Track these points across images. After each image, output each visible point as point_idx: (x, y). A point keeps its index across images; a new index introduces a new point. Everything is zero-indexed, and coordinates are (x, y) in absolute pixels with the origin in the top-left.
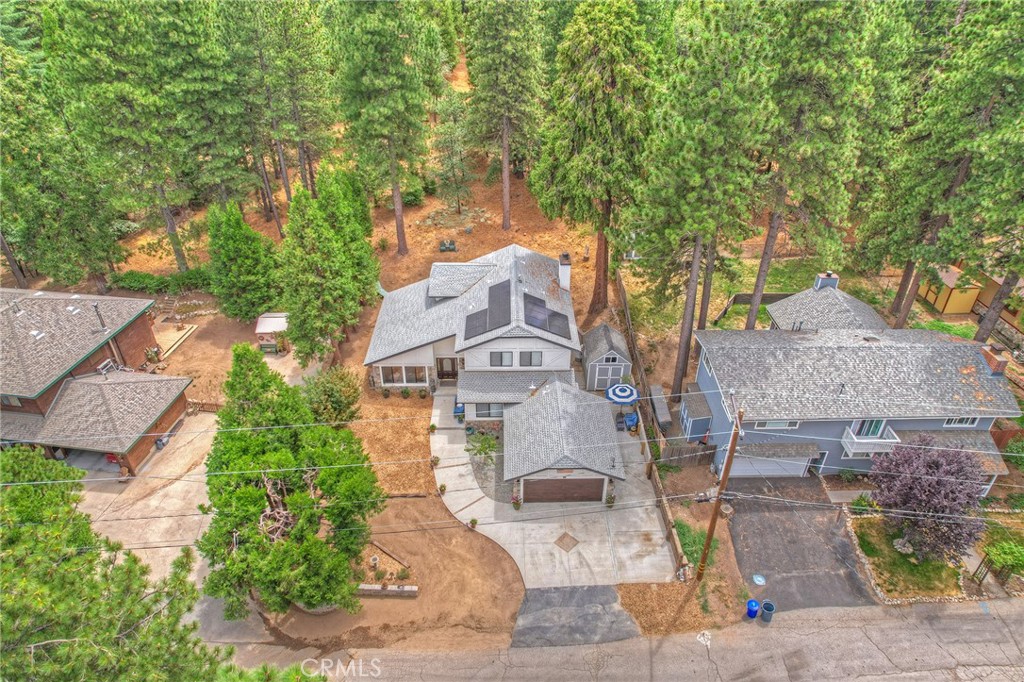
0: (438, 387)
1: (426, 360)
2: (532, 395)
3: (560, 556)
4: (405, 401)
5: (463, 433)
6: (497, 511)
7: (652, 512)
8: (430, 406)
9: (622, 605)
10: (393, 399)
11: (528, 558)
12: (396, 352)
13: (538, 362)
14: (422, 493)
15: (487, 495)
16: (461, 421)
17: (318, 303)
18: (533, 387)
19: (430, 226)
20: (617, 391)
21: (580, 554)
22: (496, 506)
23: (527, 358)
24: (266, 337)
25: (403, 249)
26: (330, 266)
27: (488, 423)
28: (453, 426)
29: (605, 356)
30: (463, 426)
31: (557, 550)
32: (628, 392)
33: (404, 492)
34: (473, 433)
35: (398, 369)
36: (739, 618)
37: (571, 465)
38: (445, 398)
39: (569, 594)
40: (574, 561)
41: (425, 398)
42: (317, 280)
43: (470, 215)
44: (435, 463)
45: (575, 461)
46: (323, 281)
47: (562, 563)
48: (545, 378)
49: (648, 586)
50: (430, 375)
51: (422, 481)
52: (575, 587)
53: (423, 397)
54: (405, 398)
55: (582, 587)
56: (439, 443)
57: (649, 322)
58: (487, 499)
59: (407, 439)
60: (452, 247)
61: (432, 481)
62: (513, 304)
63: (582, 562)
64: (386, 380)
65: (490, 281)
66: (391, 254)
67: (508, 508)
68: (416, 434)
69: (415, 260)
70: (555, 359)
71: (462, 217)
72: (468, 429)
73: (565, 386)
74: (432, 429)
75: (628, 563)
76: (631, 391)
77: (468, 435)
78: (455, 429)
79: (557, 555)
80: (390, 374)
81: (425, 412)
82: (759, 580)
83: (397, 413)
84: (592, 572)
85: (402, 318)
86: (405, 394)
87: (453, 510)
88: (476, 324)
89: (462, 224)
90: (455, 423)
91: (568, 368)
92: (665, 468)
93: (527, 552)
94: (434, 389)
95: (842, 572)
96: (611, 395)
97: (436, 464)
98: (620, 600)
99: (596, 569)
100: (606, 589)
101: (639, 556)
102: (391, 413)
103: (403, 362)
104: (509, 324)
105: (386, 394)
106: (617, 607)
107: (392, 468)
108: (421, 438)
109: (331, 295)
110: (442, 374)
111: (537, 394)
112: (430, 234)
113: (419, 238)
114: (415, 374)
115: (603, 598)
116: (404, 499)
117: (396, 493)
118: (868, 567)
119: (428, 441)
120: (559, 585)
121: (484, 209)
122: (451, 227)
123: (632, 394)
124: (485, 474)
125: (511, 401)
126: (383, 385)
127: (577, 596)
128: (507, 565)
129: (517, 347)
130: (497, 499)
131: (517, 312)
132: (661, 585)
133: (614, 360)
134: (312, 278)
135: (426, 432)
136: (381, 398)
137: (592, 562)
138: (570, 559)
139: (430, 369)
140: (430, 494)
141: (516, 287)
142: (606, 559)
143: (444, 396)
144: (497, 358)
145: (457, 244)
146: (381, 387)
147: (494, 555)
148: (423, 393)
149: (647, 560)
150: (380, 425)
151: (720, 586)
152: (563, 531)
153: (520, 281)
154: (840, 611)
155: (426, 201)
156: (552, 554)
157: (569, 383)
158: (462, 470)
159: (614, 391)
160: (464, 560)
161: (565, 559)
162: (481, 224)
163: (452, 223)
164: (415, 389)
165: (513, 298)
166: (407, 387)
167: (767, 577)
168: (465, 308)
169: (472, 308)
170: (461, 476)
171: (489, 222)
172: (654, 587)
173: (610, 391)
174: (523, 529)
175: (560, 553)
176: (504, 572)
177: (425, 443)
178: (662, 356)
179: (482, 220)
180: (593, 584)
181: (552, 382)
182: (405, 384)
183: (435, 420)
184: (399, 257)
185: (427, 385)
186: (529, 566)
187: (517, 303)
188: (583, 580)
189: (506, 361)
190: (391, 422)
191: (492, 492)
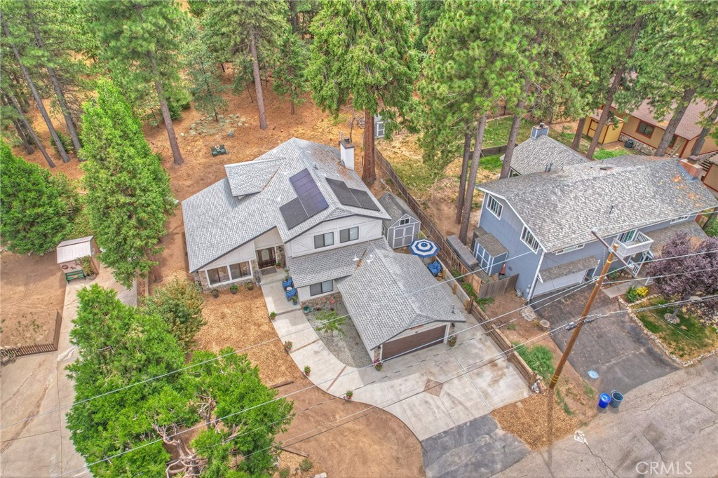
0: (261, 276)
1: (248, 255)
2: (358, 266)
3: (435, 402)
4: (236, 297)
5: (301, 313)
6: (362, 376)
7: (486, 340)
8: (261, 295)
9: (503, 428)
10: (223, 297)
11: (409, 413)
12: (220, 253)
13: (355, 236)
14: (289, 379)
15: (348, 364)
16: (295, 303)
17: (133, 222)
18: (356, 259)
19: (195, 136)
20: (420, 246)
21: (449, 394)
22: (359, 372)
23: (345, 235)
24: (70, 265)
25: (178, 160)
26: (138, 184)
27: (321, 299)
28: (290, 309)
29: (400, 220)
30: (298, 307)
31: (428, 396)
32: (429, 247)
34: (310, 312)
35: (224, 269)
36: (595, 411)
37: (424, 321)
38: (272, 285)
39: (458, 433)
40: (448, 403)
41: (253, 289)
42: (128, 200)
43: (228, 121)
44: (288, 347)
45: (427, 317)
46: (134, 199)
47: (438, 407)
48: (364, 249)
49: (514, 405)
50: (254, 268)
51: (283, 368)
52: (459, 426)
53: (251, 289)
54: (234, 293)
55: (466, 424)
56: (283, 328)
57: (413, 185)
58: (349, 369)
59: (253, 332)
60: (223, 151)
61: (292, 366)
62: (321, 189)
63: (455, 402)
64: (213, 281)
65: (287, 173)
66: (168, 165)
67: (371, 371)
68: (259, 326)
69: (193, 168)
70: (369, 230)
71: (221, 124)
72: (306, 308)
73: (383, 251)
74: (273, 316)
75: (490, 390)
76: (430, 244)
77: (307, 315)
78: (292, 311)
79: (431, 402)
80: (215, 275)
81: (258, 302)
82: (593, 374)
83: (234, 308)
84: (466, 408)
85: (211, 220)
86: (233, 290)
87: (324, 387)
88: (294, 213)
89: (222, 130)
90: (290, 306)
91: (380, 236)
92: (482, 302)
93: (407, 407)
94: (259, 280)
95: (642, 350)
96: (416, 251)
97: (290, 349)
98: (499, 425)
99: (468, 404)
100: (484, 418)
101: (495, 381)
102: (226, 310)
103: (227, 262)
104: (327, 207)
105: (216, 294)
106: (500, 432)
108: (265, 328)
109: (145, 212)
110: (262, 264)
111: (362, 264)
112: (198, 143)
113: (189, 148)
114: (239, 270)
115: (486, 429)
118: (658, 341)
119: (273, 329)
120: (446, 429)
121: (238, 115)
122: (214, 134)
123: (432, 247)
124: (337, 345)
125: (342, 275)
126: (210, 286)
127: (465, 433)
128: (394, 425)
129: (337, 227)
130: (357, 366)
131: (330, 195)
132: (524, 401)
133: (407, 221)
134: (123, 199)
135: (267, 321)
136: (212, 299)
137: (462, 399)
138: (442, 402)
139: (253, 262)
140: (296, 378)
141: (316, 174)
142: (471, 392)
143: (270, 283)
144: (320, 241)
145: (225, 147)
146: (209, 289)
147: (379, 419)
148: (250, 285)
149: (502, 383)
150: (222, 325)
151: (569, 389)
152: (425, 378)
153: (316, 168)
154: (659, 382)
155: (183, 115)
156: (426, 402)
157: (384, 248)
158: (316, 347)
159: (416, 246)
160: (355, 432)
161: (439, 403)
162: (240, 128)
163: (213, 131)
164: (241, 284)
165: (319, 184)
166: (233, 283)
167: (597, 370)
168: (273, 201)
169: (282, 200)
170: (316, 353)
171: (246, 125)
172: (520, 405)
173: (413, 247)
174: (392, 387)
175: (433, 399)
176: (394, 432)
177: (270, 331)
178: (435, 211)
179: (240, 124)
180: (472, 418)
181: (371, 251)
182: (231, 281)
183: (272, 308)
184: (177, 167)
185: (251, 277)
186: (413, 419)
187: (324, 187)
188: (463, 418)
189: (328, 240)
190: (231, 320)
191: (351, 360)
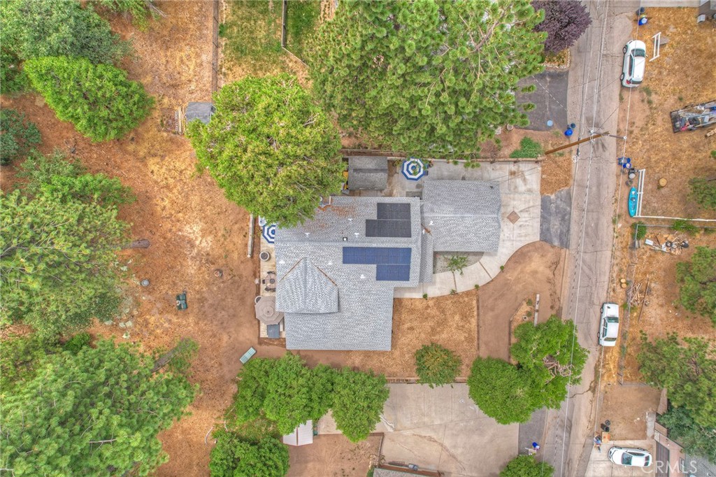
2: (429, 232)
3: (523, 221)
6: (490, 256)
8: (400, 299)
9: (552, 193)
11: (522, 239)
14: (476, 297)
15: (478, 260)
18: (424, 232)
21: (521, 211)
22: (486, 256)
31: (518, 223)
33: (475, 309)
36: (567, 140)
39: (544, 219)
40: (526, 215)
44: (454, 293)
47: (526, 221)
49: (542, 179)
51: (466, 299)
52: (541, 216)
55: (541, 212)
56: (435, 291)
58: (481, 260)
59: (434, 312)
61: (468, 293)
63: (526, 210)
65: (333, 263)
68: (428, 307)
69: (202, 331)
74: (425, 296)
75: (528, 187)
76: (412, 162)
79: (521, 223)
81: (407, 303)
82: (550, 123)
84: (533, 206)
87: (488, 279)
93: (519, 239)
95: (548, 79)
97: (454, 291)
98: (549, 195)
99: (531, 204)
100: (543, 201)
101: (525, 180)
106: (553, 197)
107: (457, 317)
108: (431, 303)
112: (151, 321)
115: (548, 203)
116: (480, 308)
117: (475, 313)
118: (549, 65)
119: (433, 298)
120: (539, 224)
127: (546, 215)
128: (526, 250)
130: (482, 255)
132: (543, 172)
135: (425, 300)
137: (527, 206)
138: (524, 218)
140: (476, 293)
142: (525, 198)
147: (520, 256)
149: (527, 177)
150: (419, 330)
151: (551, 144)
152: (506, 219)
154: (569, 92)
156: (520, 226)
158: (458, 276)
160: (522, 272)
161: (524, 219)
162: (132, 270)
167: (549, 119)
168: (363, 282)
170: (462, 276)
172: (544, 176)
174: (504, 240)
175: (520, 222)
176: (529, 251)
177: (434, 300)
180: (540, 207)
186: (527, 238)
188: (537, 211)
190: (415, 324)
191: (477, 257)
